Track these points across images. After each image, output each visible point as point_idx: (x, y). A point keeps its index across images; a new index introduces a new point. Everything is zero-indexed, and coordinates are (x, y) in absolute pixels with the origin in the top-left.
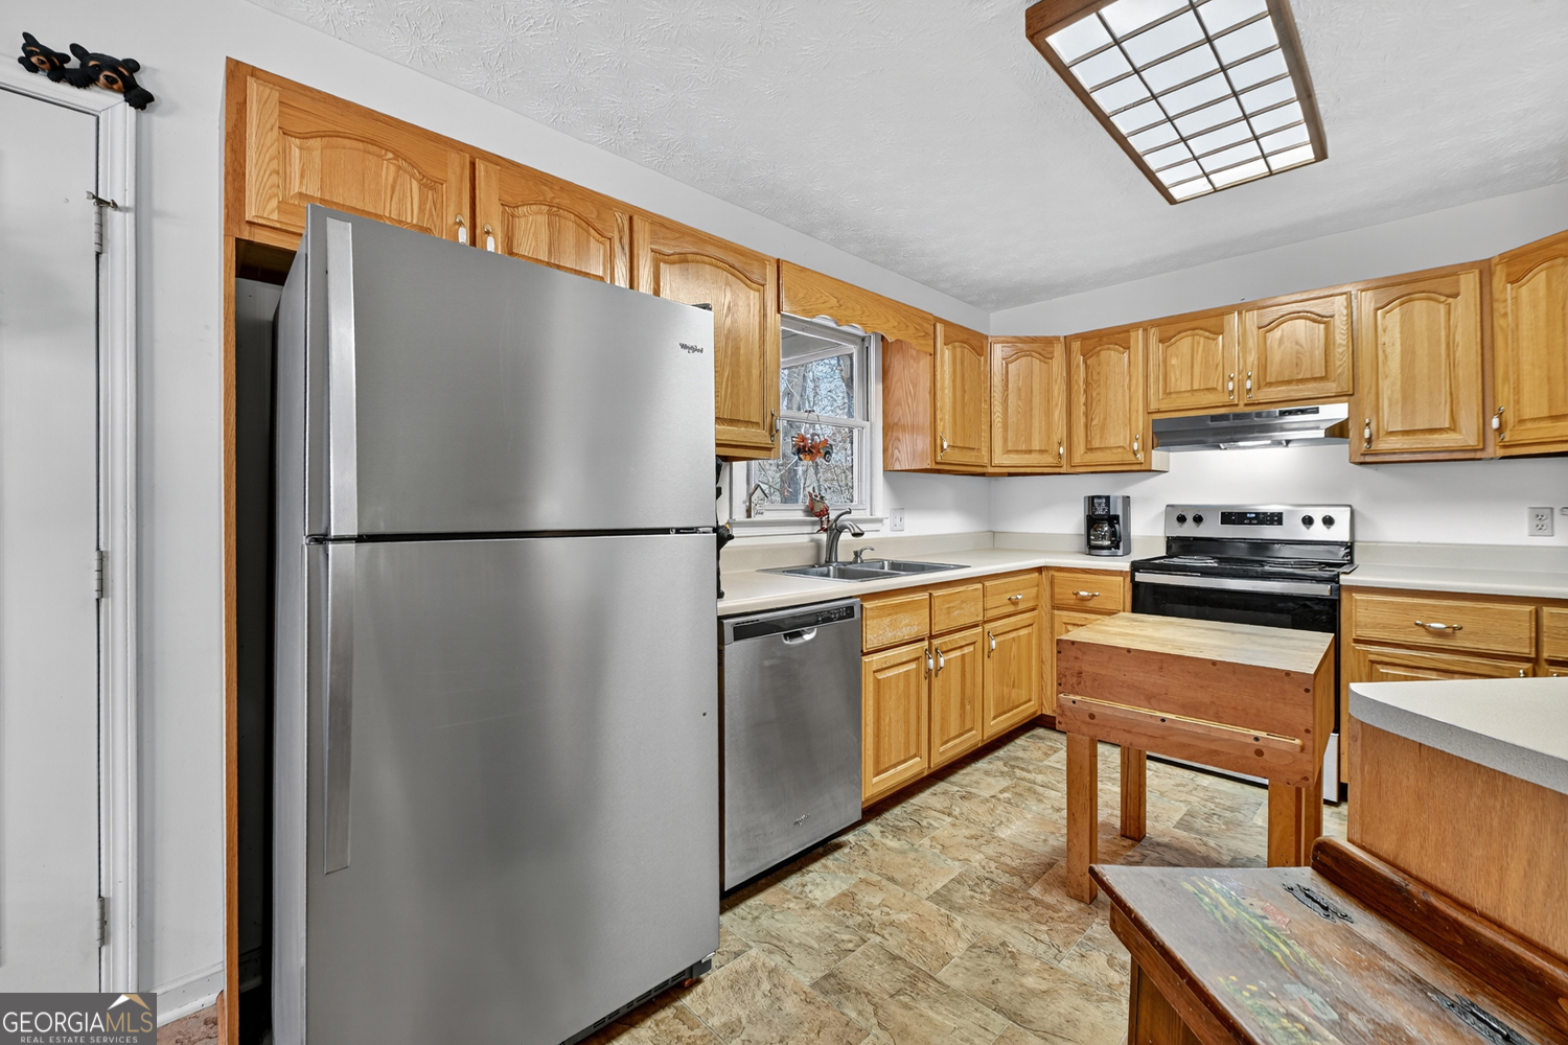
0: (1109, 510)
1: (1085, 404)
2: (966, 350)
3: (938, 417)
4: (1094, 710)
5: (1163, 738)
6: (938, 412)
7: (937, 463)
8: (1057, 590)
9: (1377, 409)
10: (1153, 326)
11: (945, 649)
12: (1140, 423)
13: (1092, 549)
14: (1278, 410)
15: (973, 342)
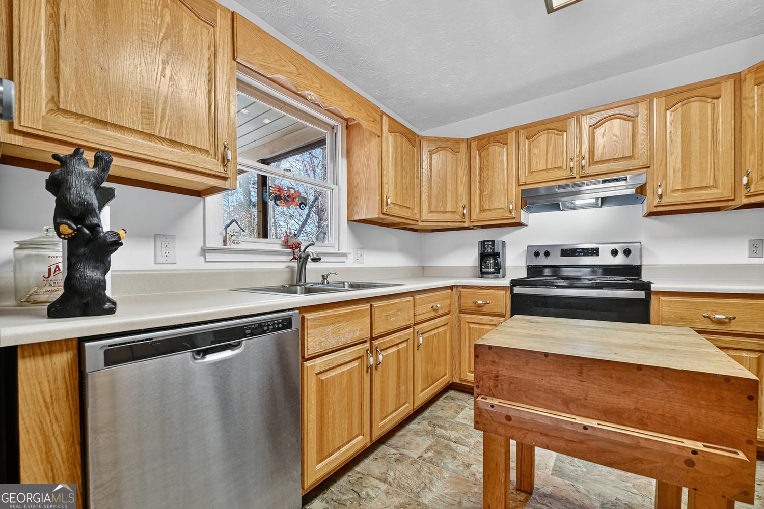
0: (494, 249)
1: (480, 182)
2: (404, 140)
3: (384, 182)
4: (511, 414)
5: (581, 442)
6: (384, 178)
7: (383, 214)
8: (463, 301)
9: (665, 177)
10: (522, 129)
11: (383, 347)
12: (514, 193)
13: (483, 274)
14: (601, 180)
15: (409, 136)
